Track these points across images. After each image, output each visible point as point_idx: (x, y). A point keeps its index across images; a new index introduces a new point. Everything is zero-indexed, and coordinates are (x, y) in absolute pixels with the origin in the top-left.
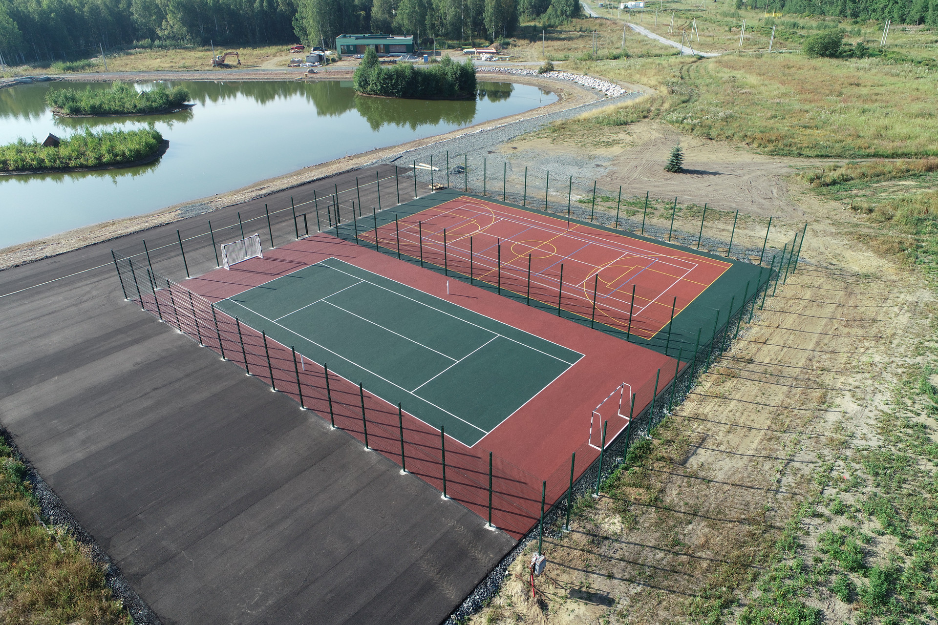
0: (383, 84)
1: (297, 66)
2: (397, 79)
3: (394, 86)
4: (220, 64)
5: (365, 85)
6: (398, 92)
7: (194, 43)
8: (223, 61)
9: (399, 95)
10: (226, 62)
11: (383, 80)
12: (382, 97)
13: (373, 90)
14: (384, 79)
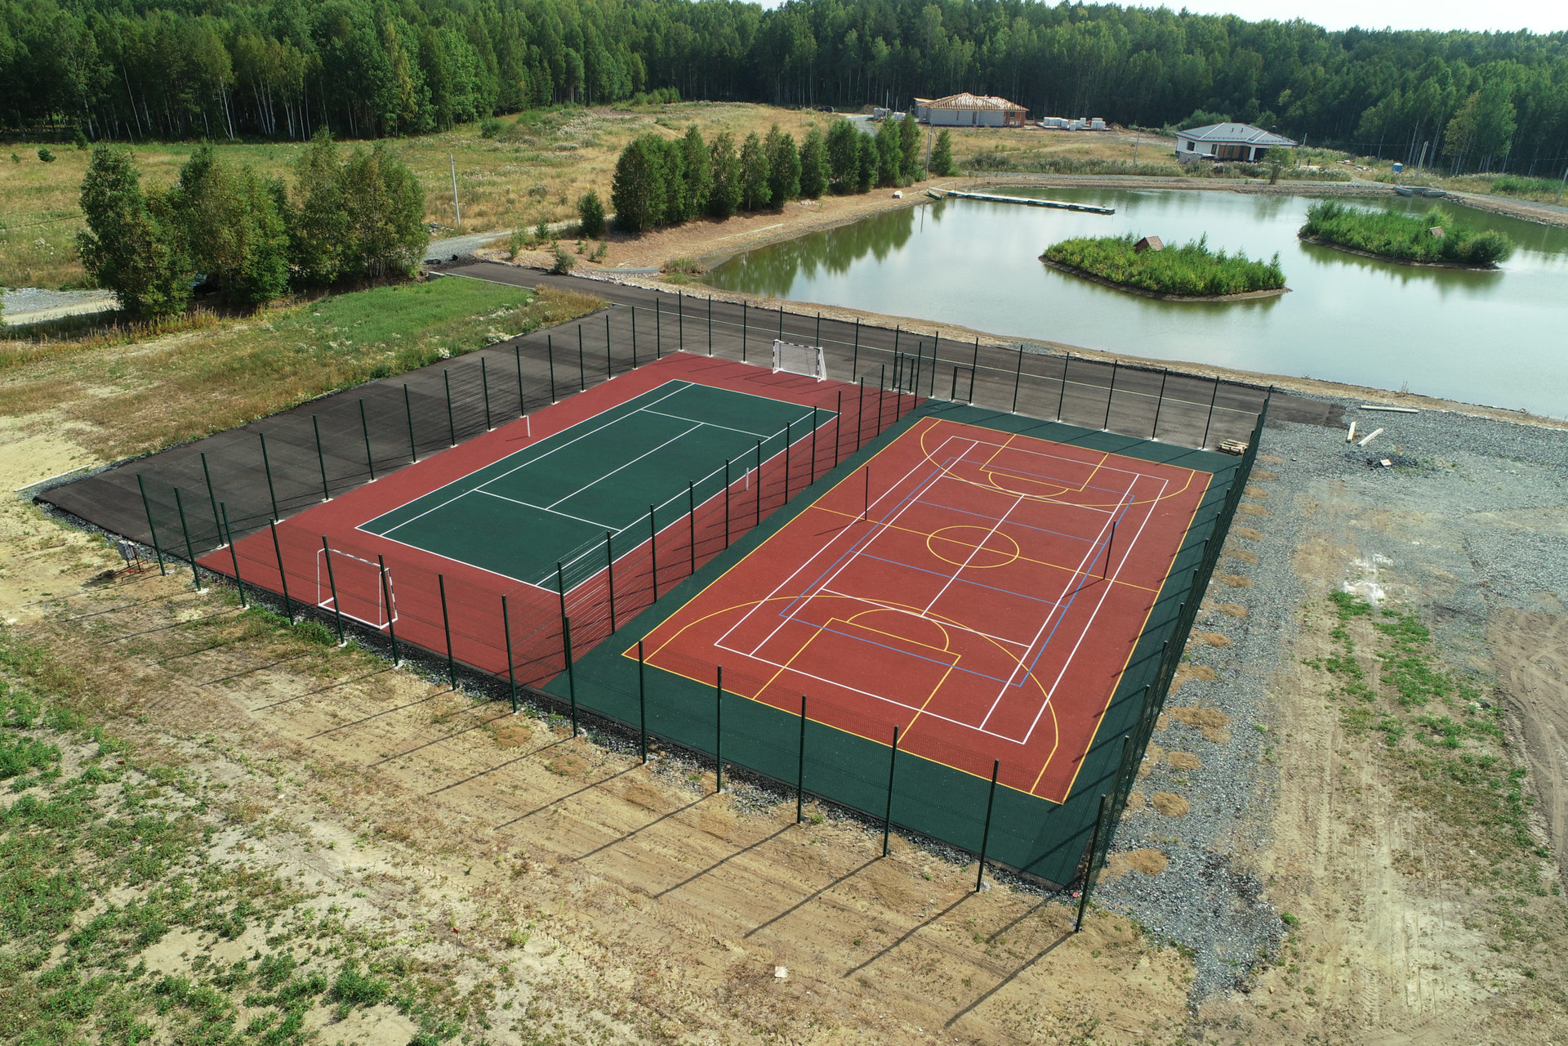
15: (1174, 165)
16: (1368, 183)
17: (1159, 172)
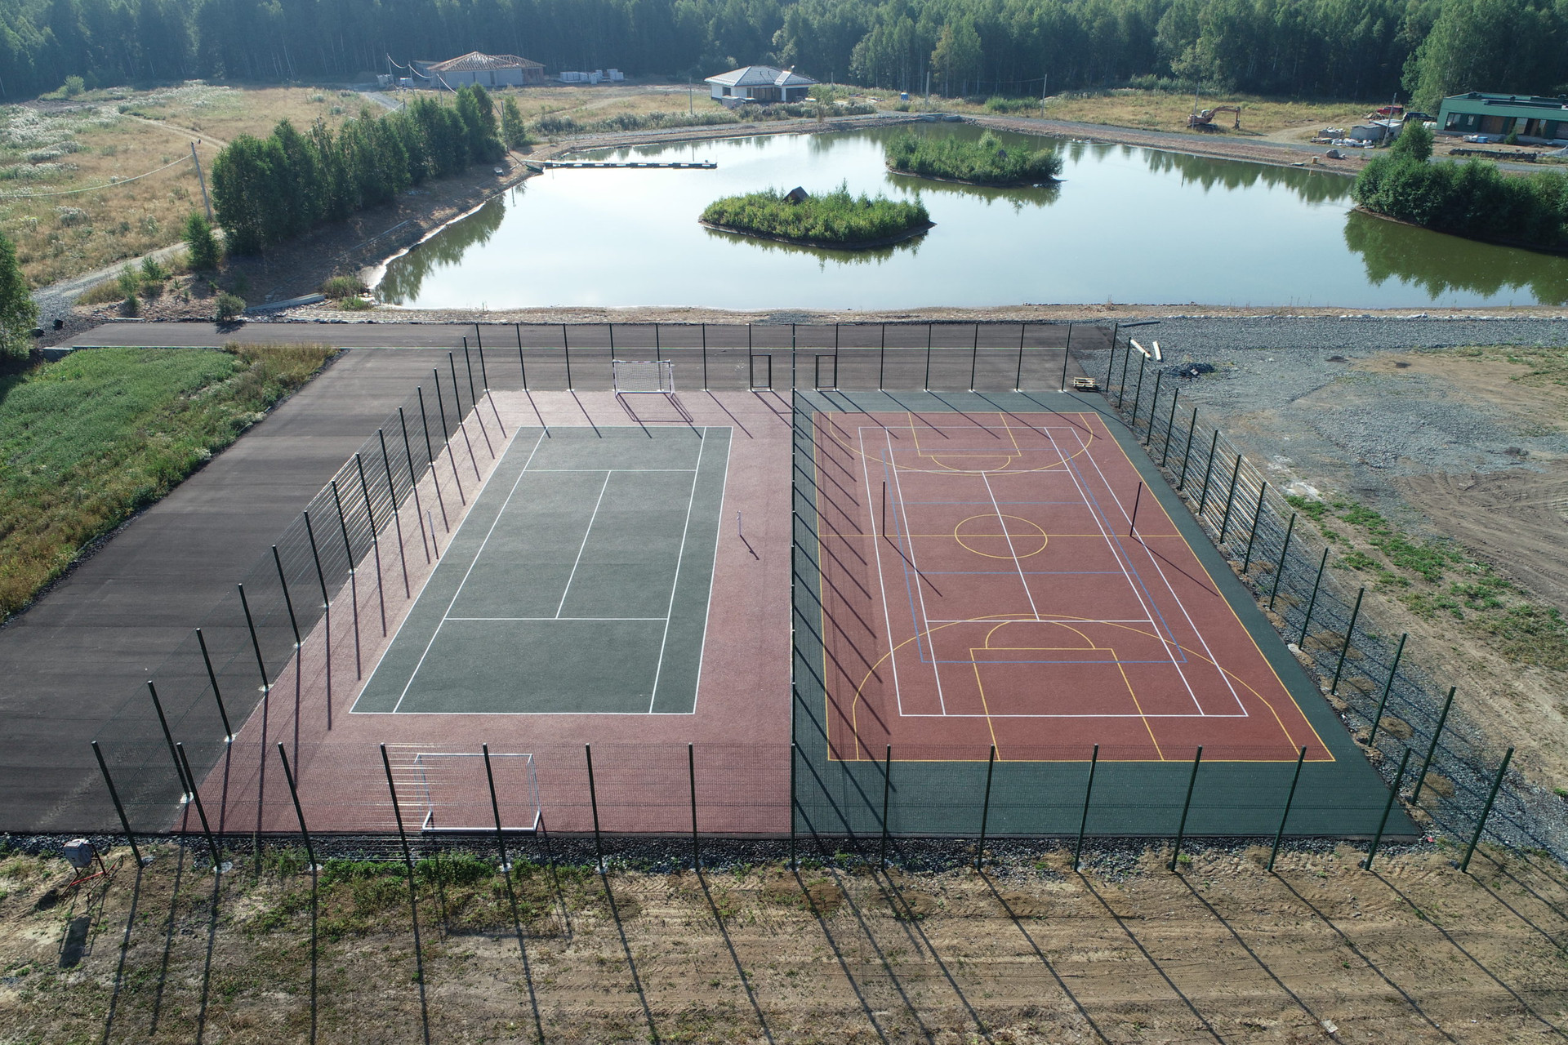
0: (1401, 195)
1: (1325, 142)
2: (1430, 188)
3: (1420, 201)
4: (1203, 125)
5: (1370, 191)
6: (1424, 213)
7: (1222, 87)
8: (1209, 120)
9: (1423, 221)
10: (1212, 122)
11: (1403, 188)
12: (1390, 219)
13: (1378, 203)
14: (1406, 185)
15: (724, 111)
16: (893, 114)
17: (718, 120)
